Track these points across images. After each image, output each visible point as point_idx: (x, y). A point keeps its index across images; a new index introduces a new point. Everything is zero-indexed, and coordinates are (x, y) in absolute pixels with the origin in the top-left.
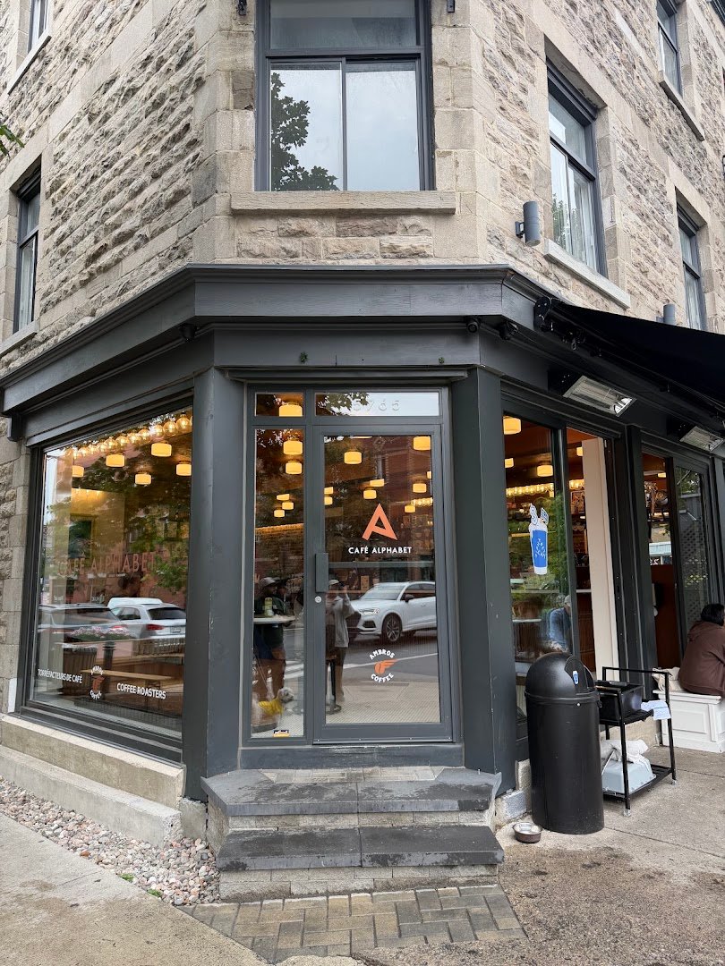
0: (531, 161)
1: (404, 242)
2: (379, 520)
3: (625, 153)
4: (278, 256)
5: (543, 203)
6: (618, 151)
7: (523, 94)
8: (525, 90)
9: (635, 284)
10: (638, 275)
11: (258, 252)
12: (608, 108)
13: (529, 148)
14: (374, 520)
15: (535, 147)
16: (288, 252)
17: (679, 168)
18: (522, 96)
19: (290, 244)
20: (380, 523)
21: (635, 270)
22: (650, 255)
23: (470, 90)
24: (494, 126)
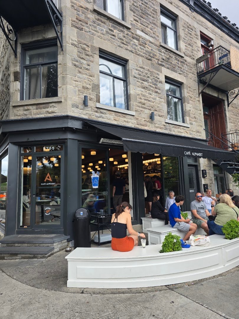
0: (91, 84)
1: (50, 110)
2: (48, 176)
3: (137, 72)
4: (23, 116)
5: (96, 93)
6: (133, 72)
7: (88, 66)
8: (89, 65)
9: (138, 108)
10: (140, 105)
11: (18, 115)
12: (129, 61)
13: (90, 80)
14: (47, 177)
15: (92, 80)
16: (25, 114)
17: (168, 69)
18: (88, 67)
19: (25, 112)
20: (48, 178)
21: (139, 104)
22: (147, 99)
23: (66, 70)
24: (76, 77)
